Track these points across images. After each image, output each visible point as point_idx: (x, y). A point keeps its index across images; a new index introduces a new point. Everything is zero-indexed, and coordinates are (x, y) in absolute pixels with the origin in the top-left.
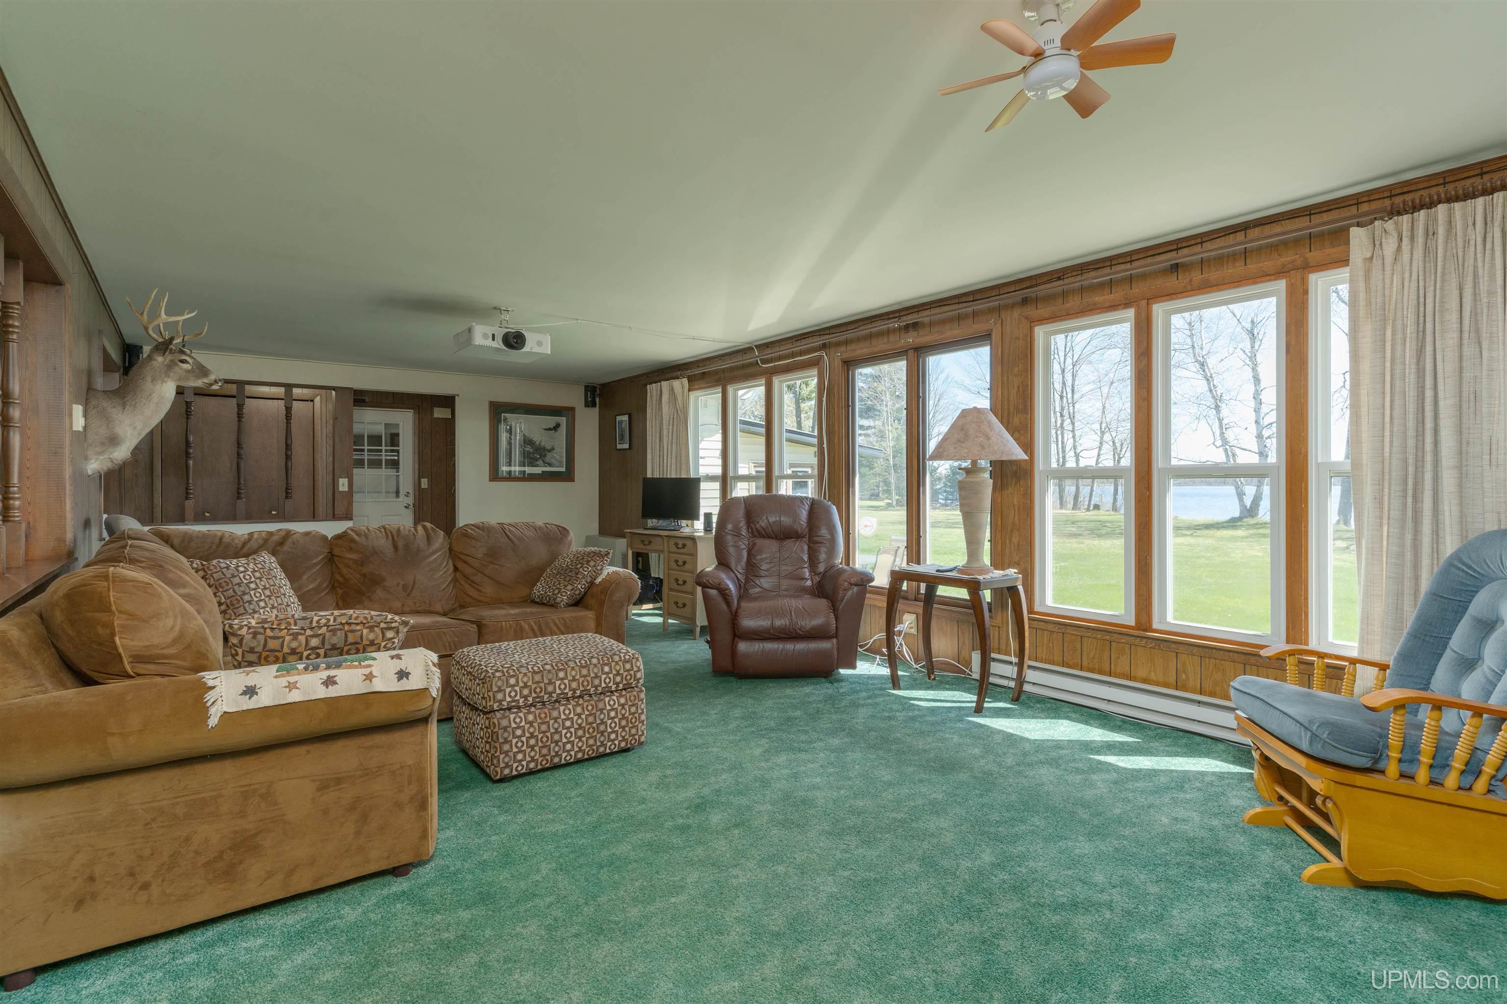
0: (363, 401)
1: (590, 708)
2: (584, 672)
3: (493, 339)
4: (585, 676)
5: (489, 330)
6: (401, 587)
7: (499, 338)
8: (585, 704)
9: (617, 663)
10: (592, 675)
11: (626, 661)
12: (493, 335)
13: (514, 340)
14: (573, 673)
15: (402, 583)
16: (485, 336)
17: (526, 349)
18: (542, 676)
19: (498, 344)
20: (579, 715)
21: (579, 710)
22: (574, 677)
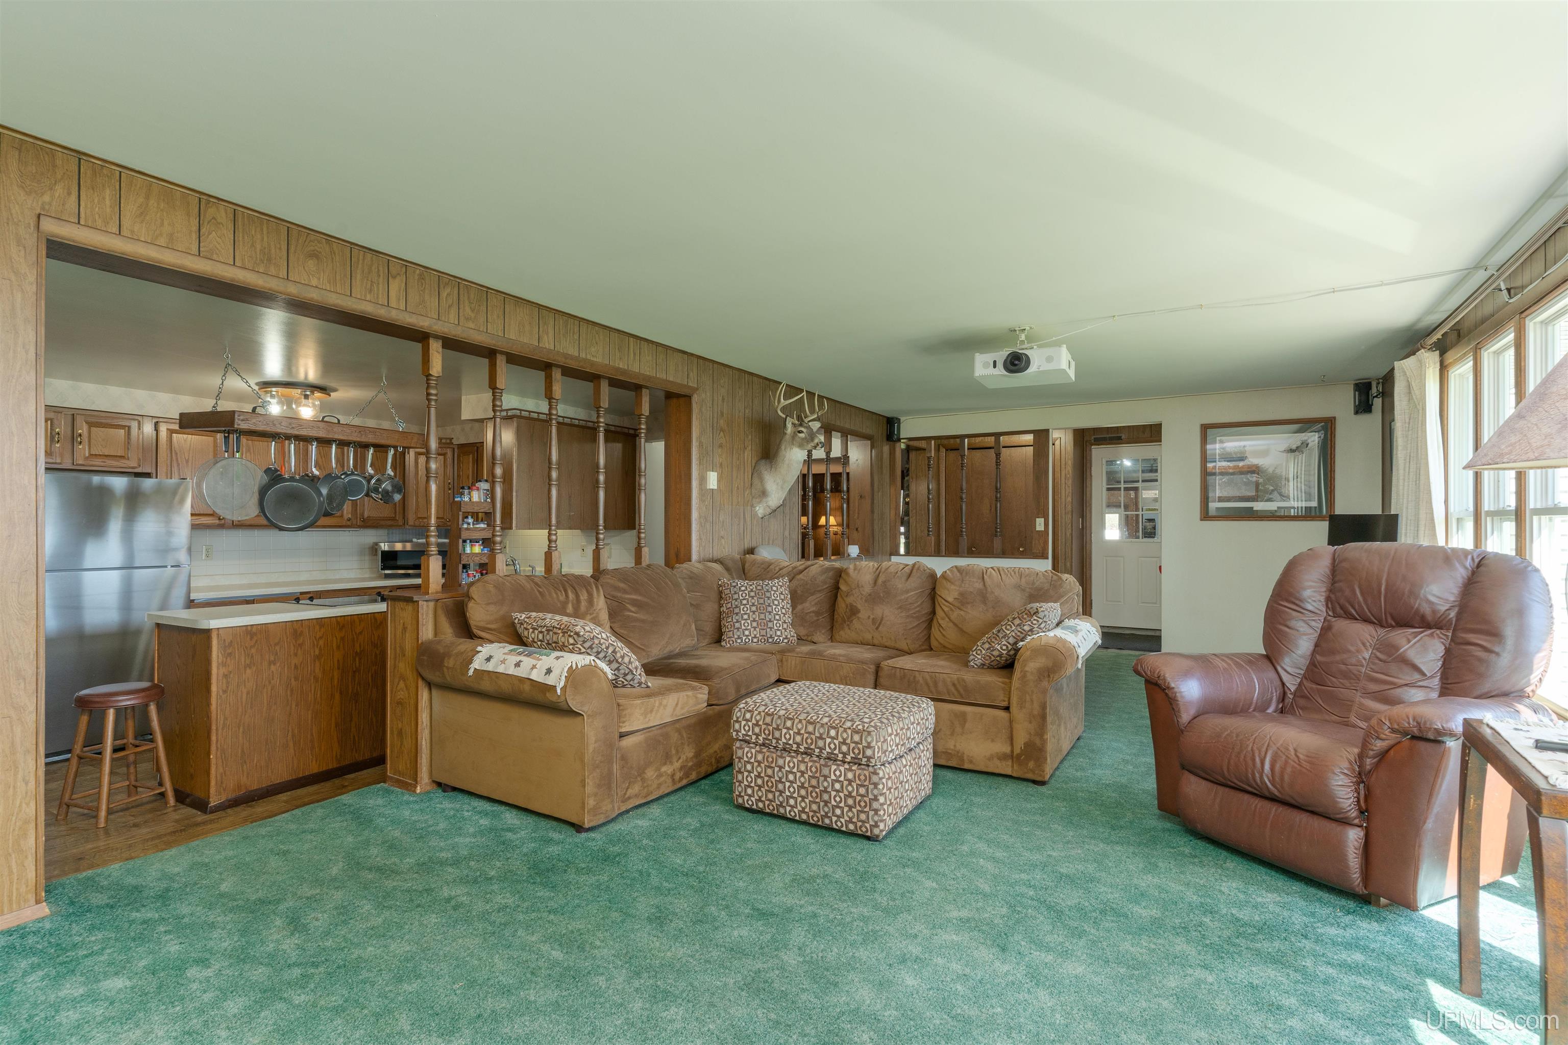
0: (1119, 438)
1: (814, 769)
2: (810, 728)
3: (995, 366)
4: (810, 733)
5: (989, 357)
6: (871, 620)
7: (1000, 365)
8: (810, 764)
9: (845, 731)
10: (817, 734)
11: (857, 732)
12: (995, 362)
13: (1016, 363)
14: (800, 726)
15: (872, 617)
16: (986, 365)
17: (1032, 369)
18: (773, 719)
19: (1000, 370)
20: (803, 773)
21: (803, 768)
22: (799, 730)
